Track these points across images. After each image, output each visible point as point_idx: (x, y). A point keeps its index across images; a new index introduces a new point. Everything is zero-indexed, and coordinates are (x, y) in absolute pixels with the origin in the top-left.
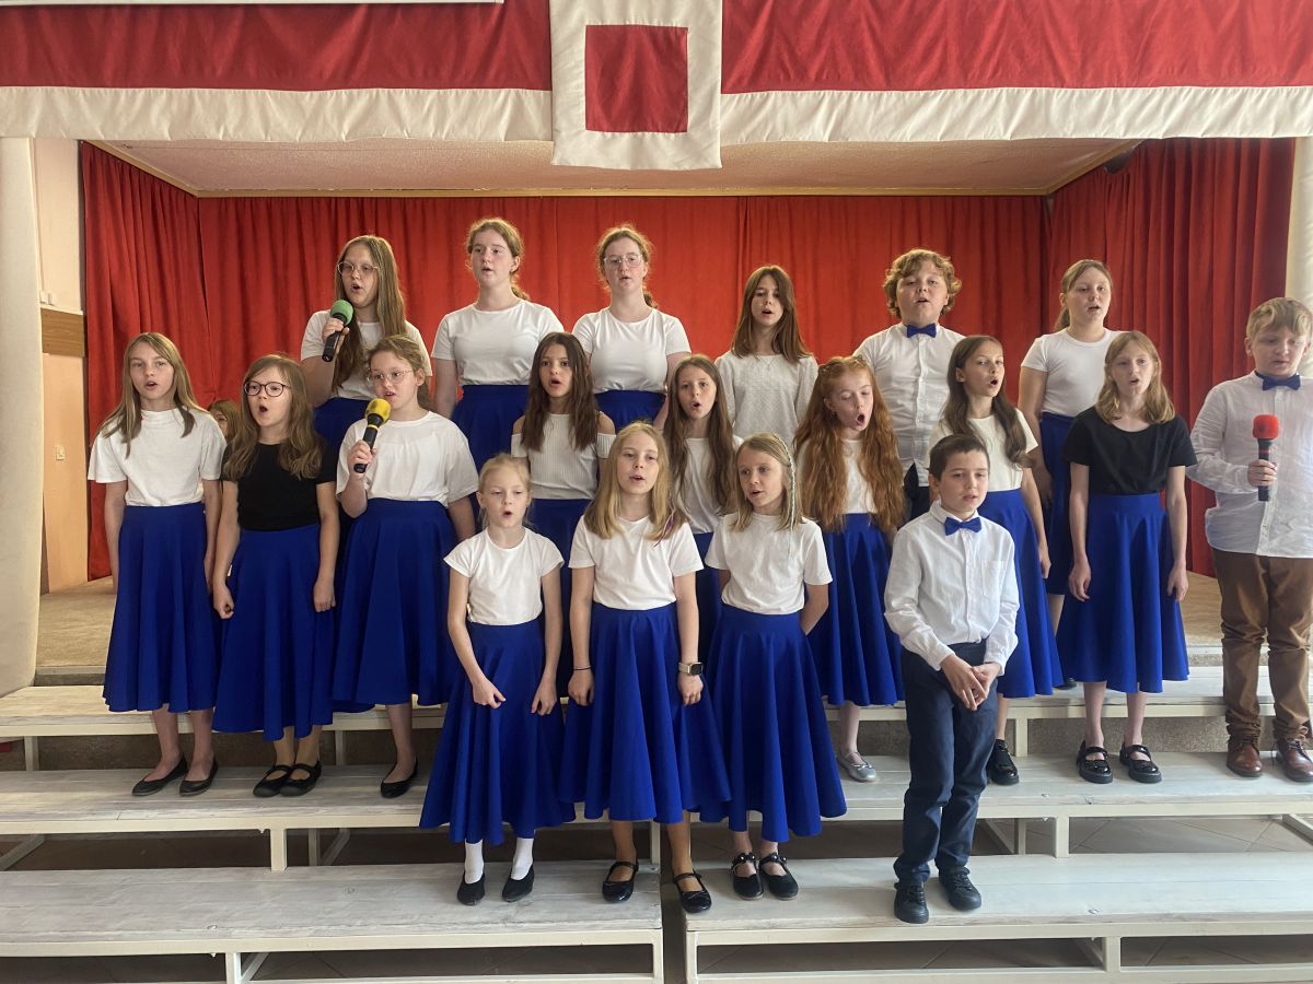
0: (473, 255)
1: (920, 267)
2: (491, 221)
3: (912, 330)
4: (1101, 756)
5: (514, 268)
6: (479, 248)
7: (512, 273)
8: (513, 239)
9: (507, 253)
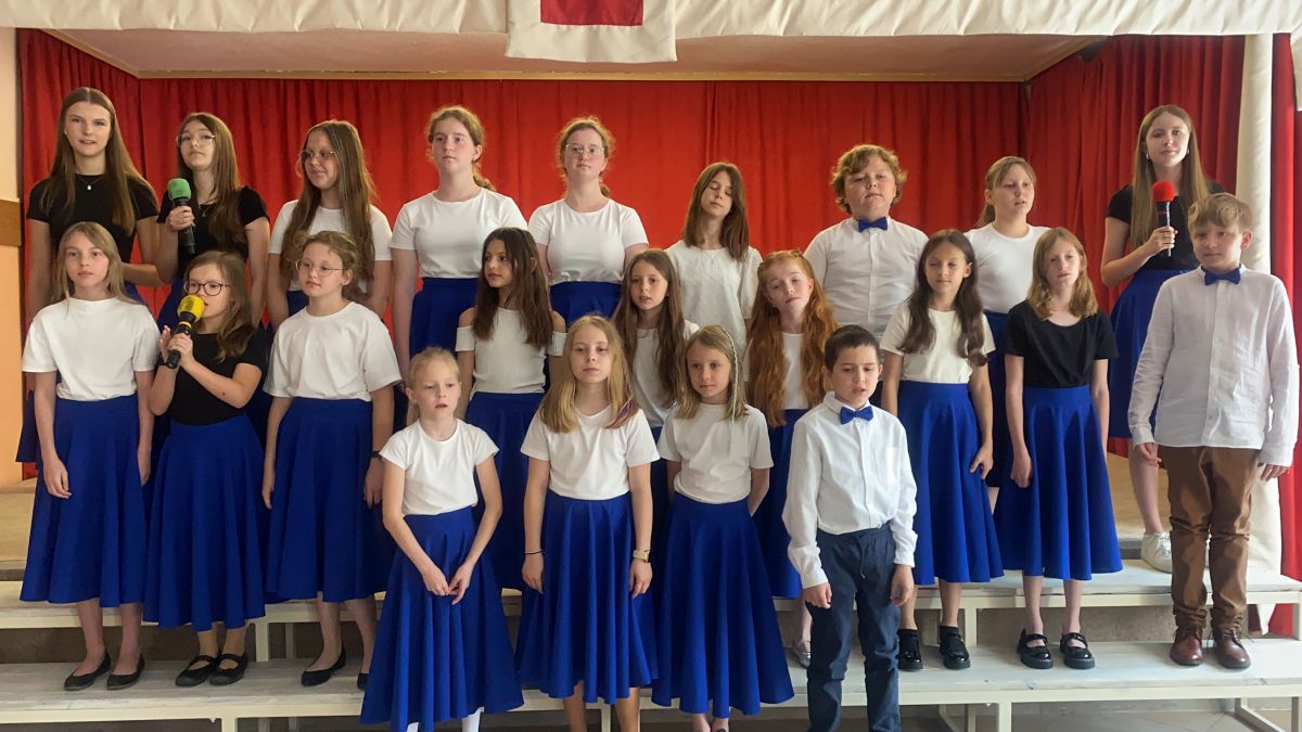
0: (435, 144)
1: (868, 162)
2: (452, 109)
3: (864, 225)
4: (1041, 643)
5: (476, 157)
6: (439, 136)
7: (473, 162)
8: (474, 126)
9: (468, 141)
